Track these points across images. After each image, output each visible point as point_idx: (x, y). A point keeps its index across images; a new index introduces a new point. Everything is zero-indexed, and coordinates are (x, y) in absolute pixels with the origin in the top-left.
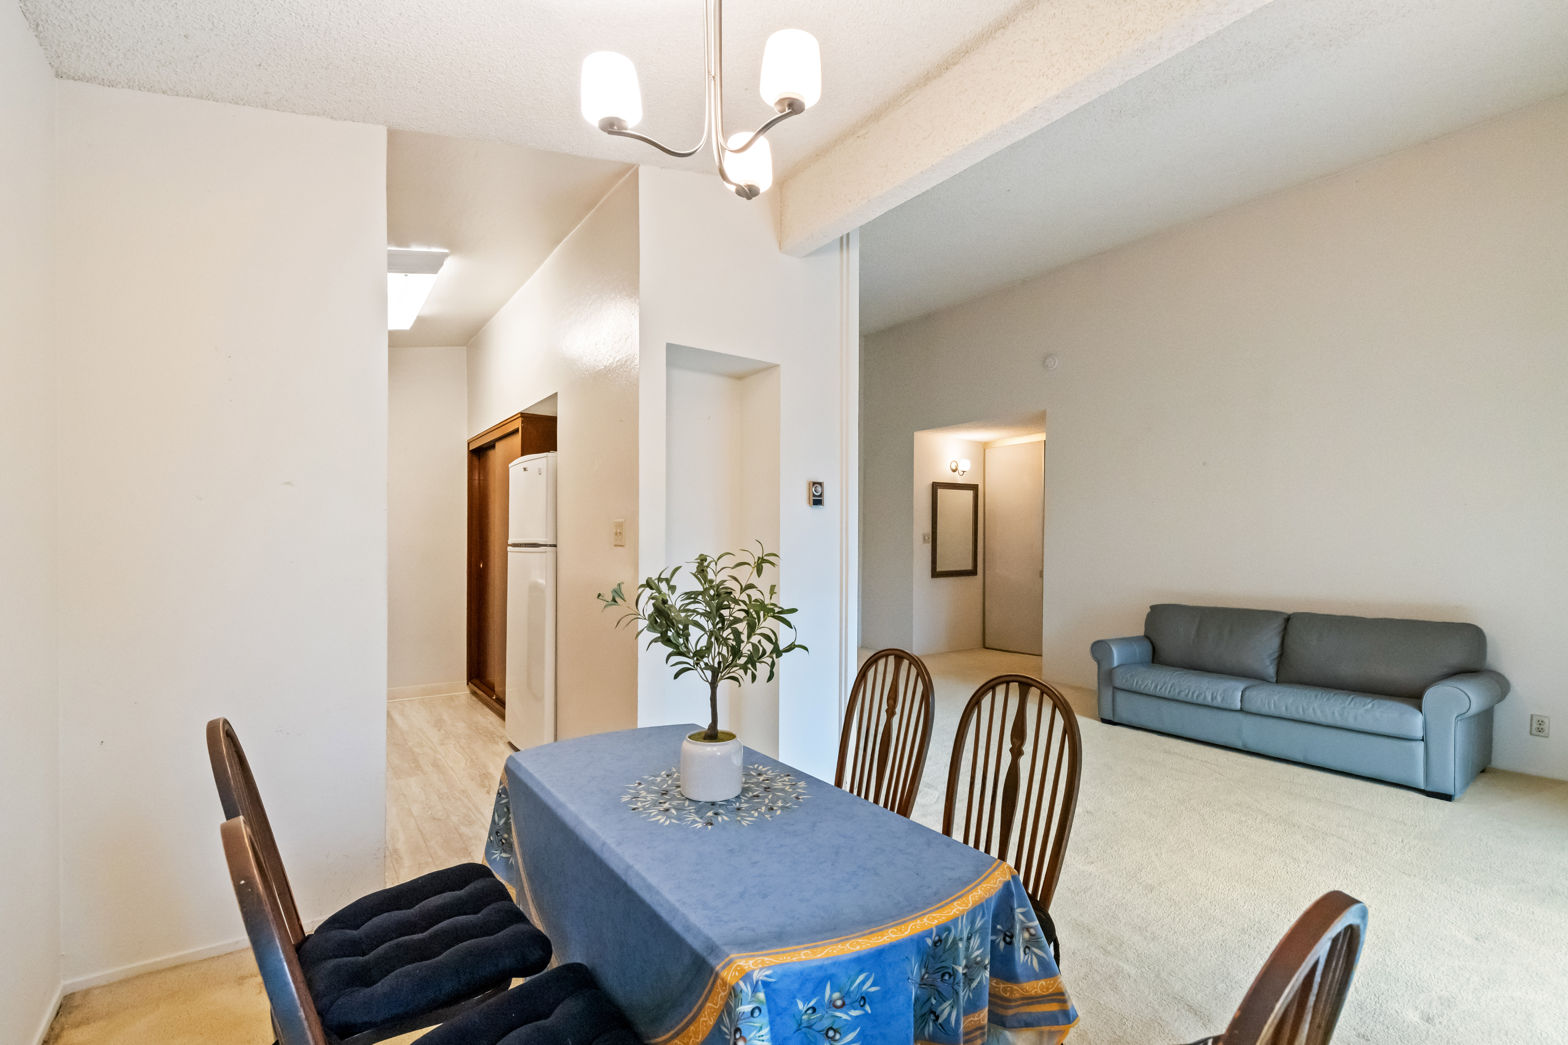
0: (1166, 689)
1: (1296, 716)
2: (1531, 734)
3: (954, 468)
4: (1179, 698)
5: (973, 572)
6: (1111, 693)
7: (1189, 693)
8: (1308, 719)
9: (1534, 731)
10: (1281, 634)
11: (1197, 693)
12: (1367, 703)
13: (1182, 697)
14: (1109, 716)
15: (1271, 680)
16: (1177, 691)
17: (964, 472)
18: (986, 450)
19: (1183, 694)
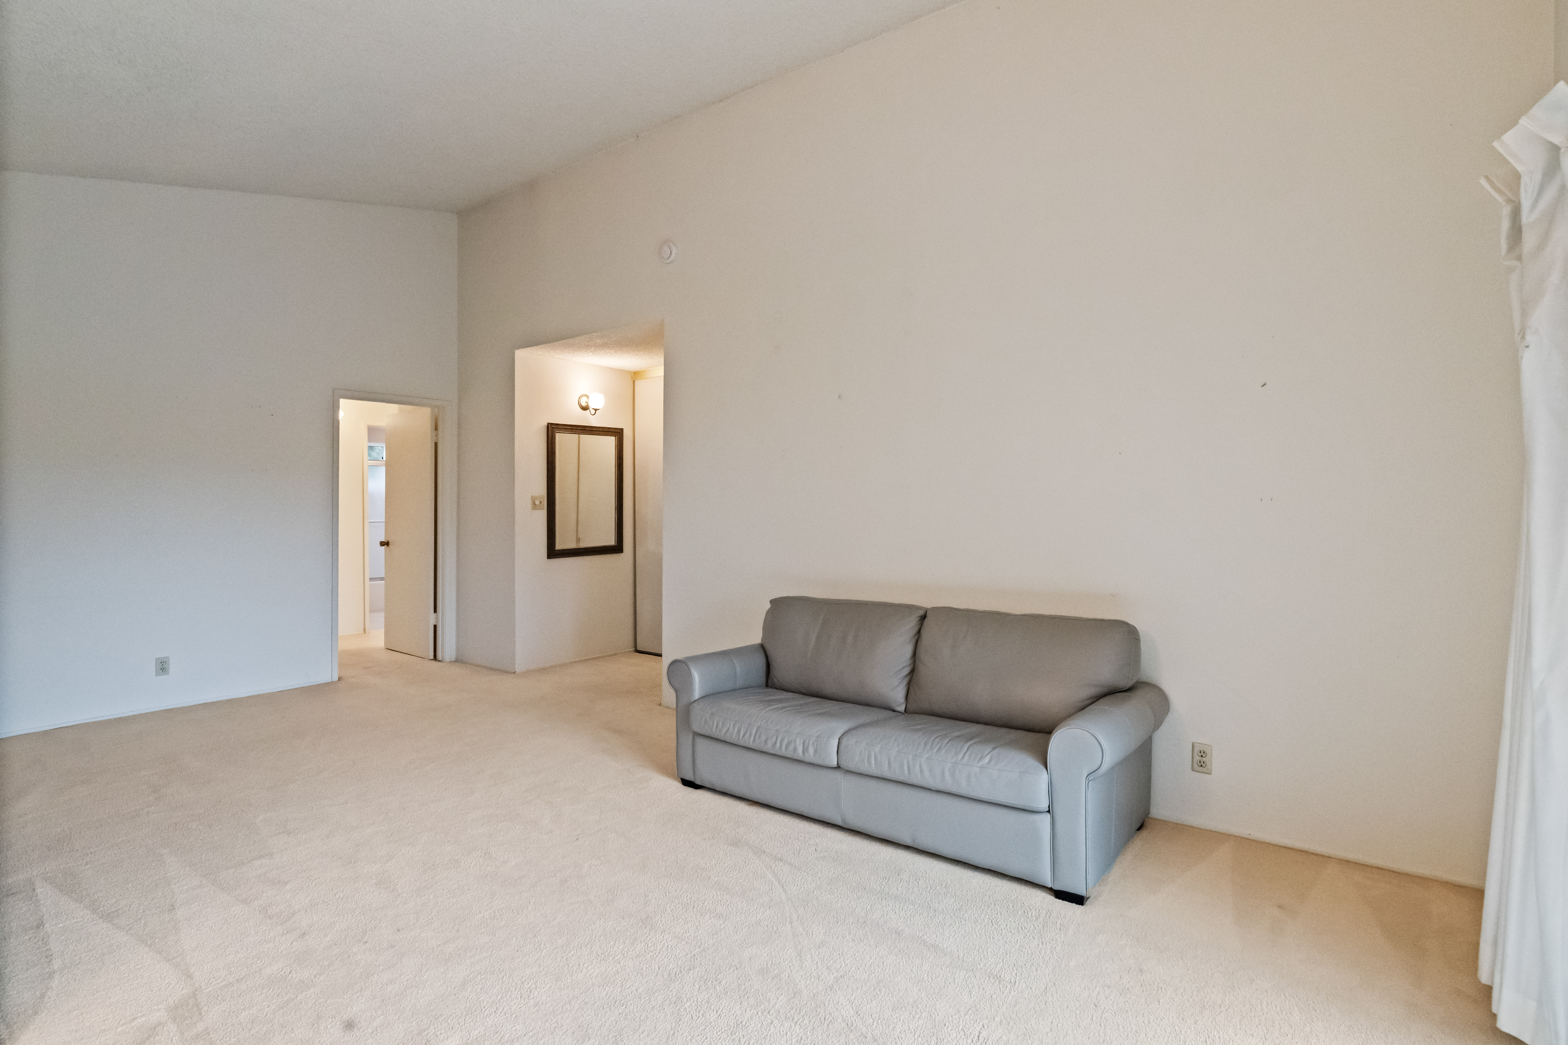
1: (901, 778)
2: (1193, 770)
3: (584, 404)
4: (765, 749)
5: (617, 549)
6: (690, 739)
7: (776, 742)
8: (915, 781)
9: (1196, 766)
10: (914, 641)
11: (785, 742)
12: (985, 754)
13: (768, 748)
14: (689, 777)
15: (898, 709)
16: (763, 738)
17: (596, 410)
18: (636, 382)
19: (770, 744)
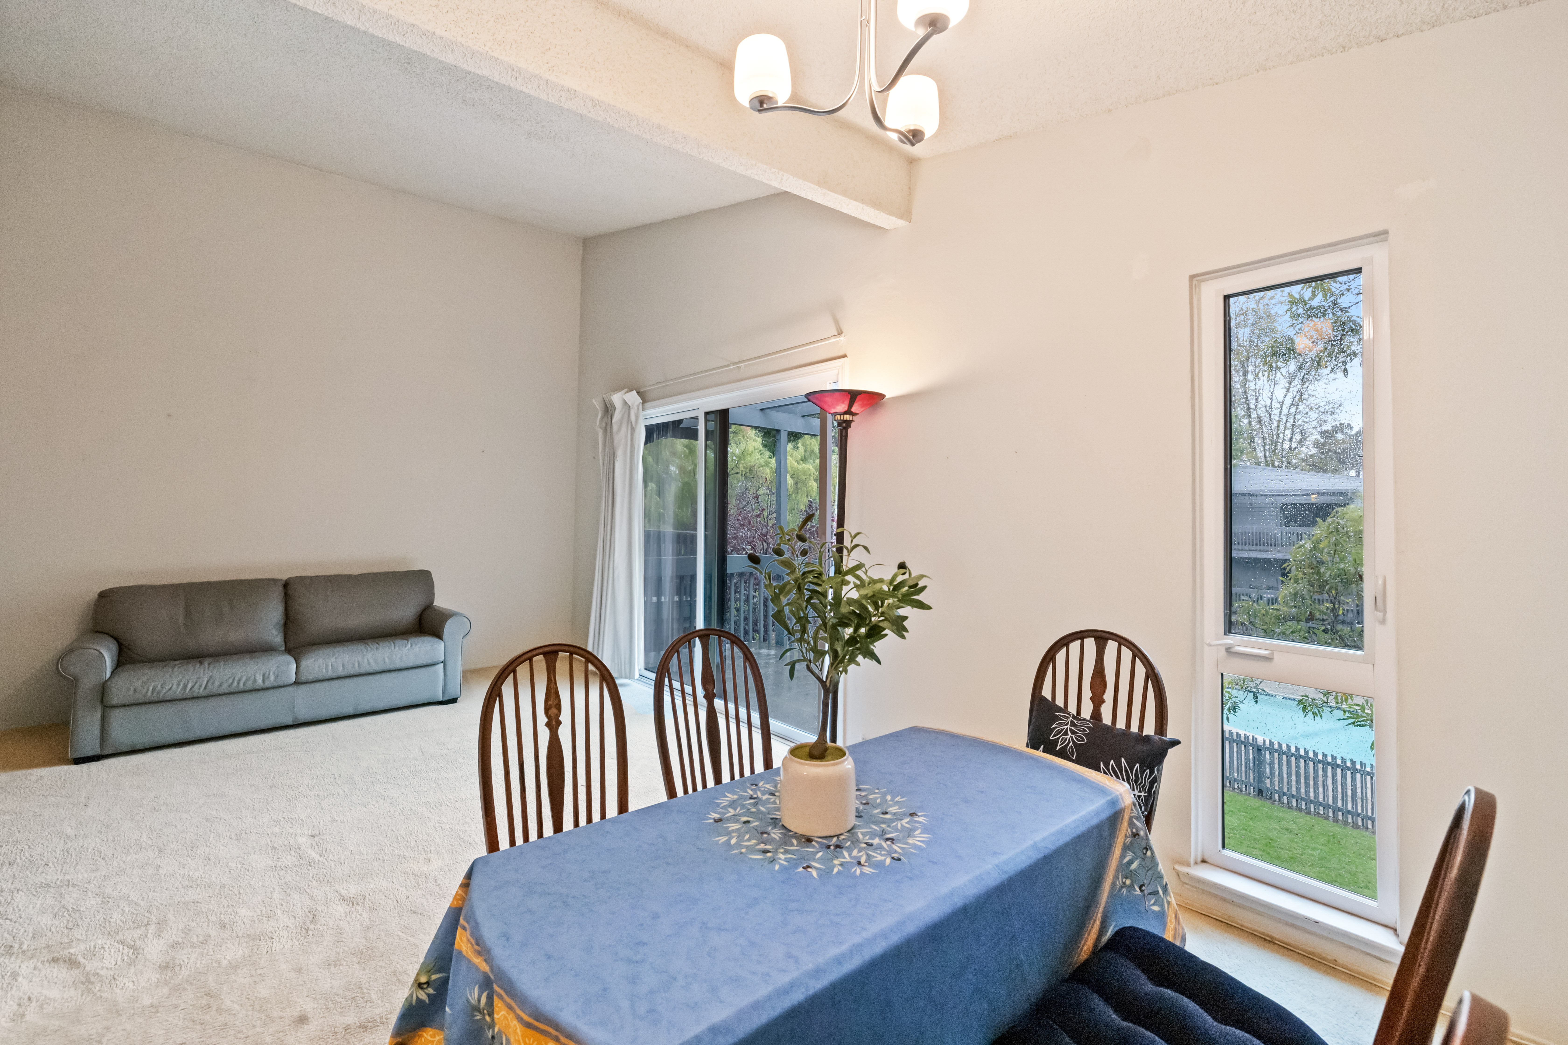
0: (200, 686)
6: (98, 715)
10: (284, 600)
11: (244, 679)
14: (91, 751)
15: (281, 649)
